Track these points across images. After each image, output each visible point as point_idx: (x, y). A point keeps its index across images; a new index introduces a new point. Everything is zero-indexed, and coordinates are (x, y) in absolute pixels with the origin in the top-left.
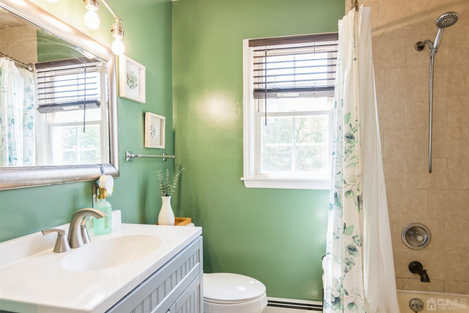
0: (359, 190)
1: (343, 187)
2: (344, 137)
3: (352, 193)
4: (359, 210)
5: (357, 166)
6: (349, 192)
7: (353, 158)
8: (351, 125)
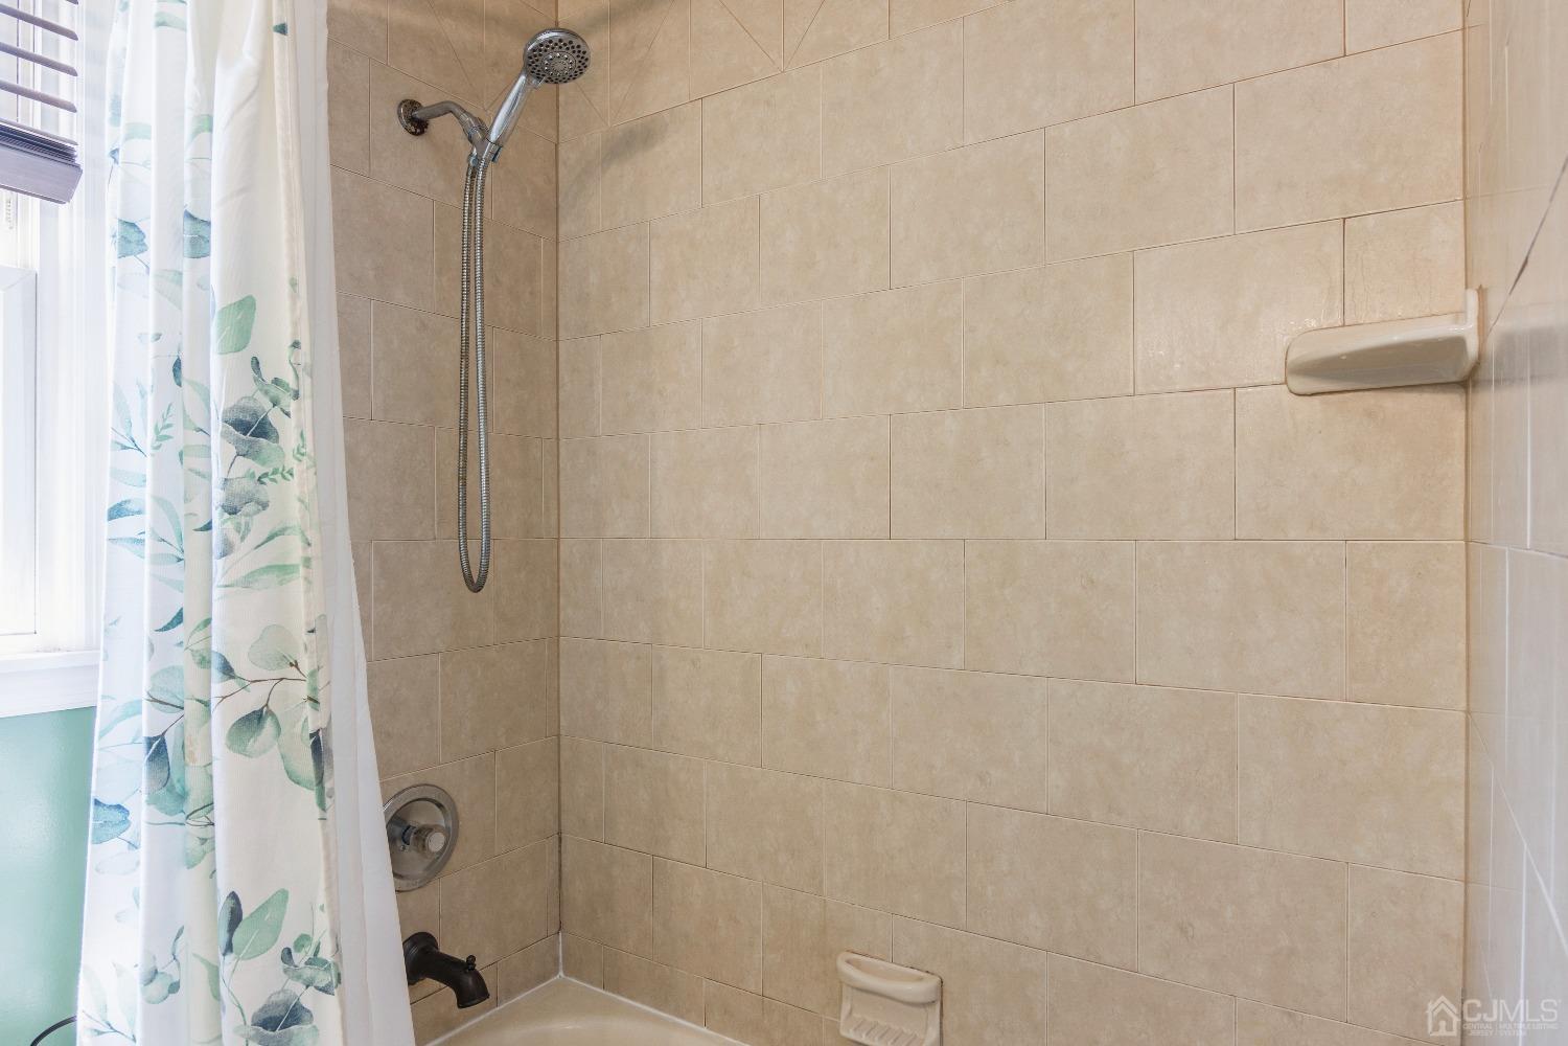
0: (316, 702)
1: (214, 702)
2: (217, 427)
3: (268, 724)
4: (322, 804)
5: (306, 579)
6: (255, 719)
7: (270, 538)
8: (256, 363)
